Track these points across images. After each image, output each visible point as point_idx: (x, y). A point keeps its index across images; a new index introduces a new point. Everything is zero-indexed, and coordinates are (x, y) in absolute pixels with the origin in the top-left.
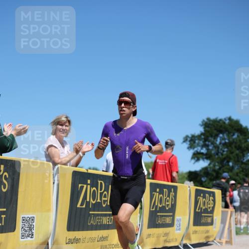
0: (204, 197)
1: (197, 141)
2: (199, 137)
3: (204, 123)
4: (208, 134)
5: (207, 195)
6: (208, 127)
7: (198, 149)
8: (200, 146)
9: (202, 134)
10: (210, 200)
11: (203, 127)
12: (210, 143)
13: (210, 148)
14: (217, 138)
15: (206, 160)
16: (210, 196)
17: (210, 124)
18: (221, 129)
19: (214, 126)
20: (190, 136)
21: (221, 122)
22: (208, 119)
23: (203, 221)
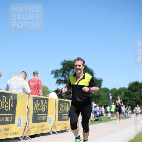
0: (64, 104)
1: (59, 73)
2: (60, 71)
3: (63, 63)
4: (65, 69)
5: (65, 103)
6: (65, 65)
7: (60, 78)
8: (60, 76)
9: (62, 69)
10: (67, 106)
11: (62, 65)
12: (66, 74)
13: (67, 77)
14: (70, 72)
15: (64, 84)
16: (67, 104)
17: (66, 63)
18: (72, 66)
19: (68, 65)
20: (55, 70)
21: (72, 62)
22: (65, 61)
23: (63, 118)
